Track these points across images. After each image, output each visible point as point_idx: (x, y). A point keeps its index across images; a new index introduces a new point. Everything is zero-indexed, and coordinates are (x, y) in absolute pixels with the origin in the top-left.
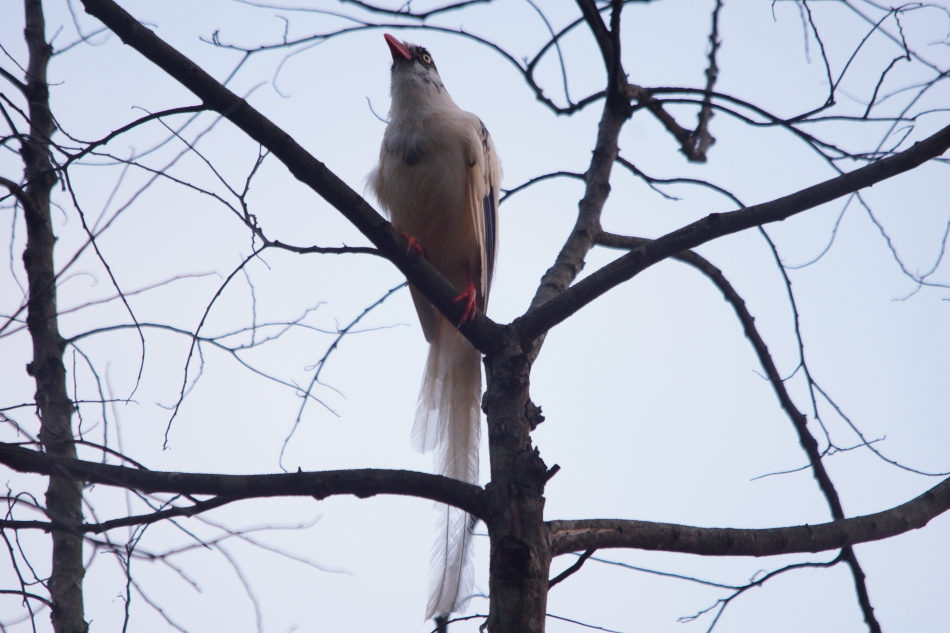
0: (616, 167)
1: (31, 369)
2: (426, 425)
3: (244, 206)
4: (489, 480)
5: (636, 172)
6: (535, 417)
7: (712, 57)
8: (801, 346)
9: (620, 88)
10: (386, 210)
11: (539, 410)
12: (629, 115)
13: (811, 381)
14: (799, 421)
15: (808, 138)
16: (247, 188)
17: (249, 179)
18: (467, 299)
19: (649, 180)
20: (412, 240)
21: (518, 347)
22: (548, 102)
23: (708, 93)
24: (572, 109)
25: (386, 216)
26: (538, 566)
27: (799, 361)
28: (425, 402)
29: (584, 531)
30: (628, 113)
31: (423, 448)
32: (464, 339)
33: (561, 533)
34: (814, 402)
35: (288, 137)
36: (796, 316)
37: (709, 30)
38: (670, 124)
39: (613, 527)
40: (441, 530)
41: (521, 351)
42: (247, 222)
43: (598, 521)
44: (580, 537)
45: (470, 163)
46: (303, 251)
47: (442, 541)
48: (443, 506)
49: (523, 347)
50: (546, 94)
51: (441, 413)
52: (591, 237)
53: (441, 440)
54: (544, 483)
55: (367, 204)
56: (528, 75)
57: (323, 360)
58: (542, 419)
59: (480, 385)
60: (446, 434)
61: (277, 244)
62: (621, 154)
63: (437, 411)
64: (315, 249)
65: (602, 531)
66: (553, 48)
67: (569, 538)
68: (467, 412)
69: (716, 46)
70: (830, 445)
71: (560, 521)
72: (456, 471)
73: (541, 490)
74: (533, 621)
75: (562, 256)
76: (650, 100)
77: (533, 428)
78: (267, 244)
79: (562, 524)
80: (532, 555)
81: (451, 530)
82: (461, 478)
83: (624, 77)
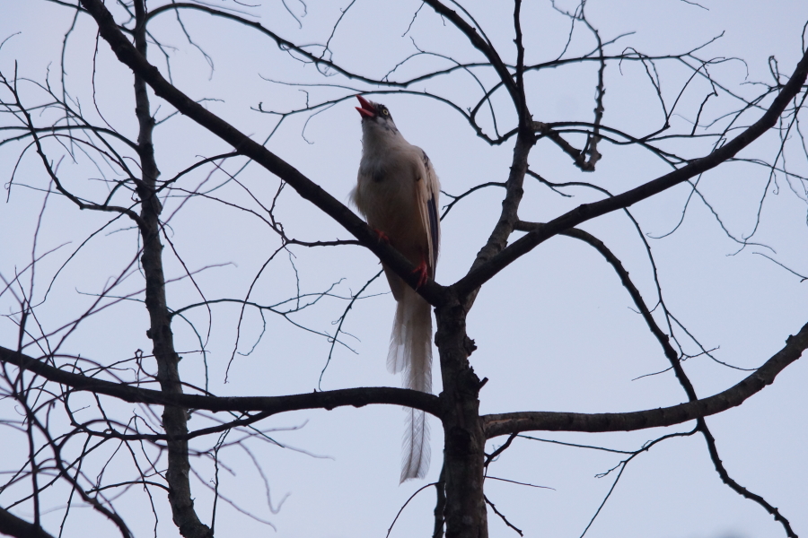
0: (527, 177)
1: (150, 334)
2: (396, 356)
3: (272, 217)
4: (442, 390)
5: (541, 180)
6: (471, 347)
7: (599, 100)
8: (659, 289)
9: (527, 124)
10: (363, 215)
11: (473, 342)
12: (535, 143)
13: (667, 312)
14: (663, 339)
15: (657, 151)
16: (273, 206)
17: (275, 199)
18: (421, 271)
19: (551, 185)
20: (381, 234)
21: (457, 301)
22: (485, 137)
23: (597, 126)
24: (500, 140)
25: (363, 219)
26: (477, 446)
27: (658, 300)
28: (395, 340)
29: (507, 421)
30: (533, 141)
31: (395, 371)
32: (419, 296)
33: (492, 423)
34: (670, 326)
35: (294, 170)
36: (655, 269)
37: (597, 83)
38: (566, 147)
39: (527, 417)
40: (408, 424)
41: (459, 303)
42: (275, 228)
43: (517, 413)
44: (505, 425)
45: (417, 178)
46: (311, 245)
47: (409, 431)
48: (409, 409)
49: (461, 301)
50: (483, 132)
51: (406, 347)
52: (511, 225)
53: (407, 365)
54: (479, 391)
55: (350, 211)
56: (472, 120)
57: (343, 317)
58: (475, 348)
59: (431, 327)
60: (410, 360)
61: (294, 241)
62: (530, 168)
63: (403, 346)
64: (319, 243)
65: (520, 420)
66: (487, 100)
67: (497, 426)
68: (423, 344)
69: (602, 93)
70: (683, 354)
71: (491, 415)
72: (416, 385)
73: (476, 395)
74: (474, 483)
75: (491, 239)
76: (550, 131)
77: (470, 354)
78: (288, 242)
79: (492, 417)
80: (472, 438)
81: (415, 424)
82: (420, 390)
83: (530, 117)
